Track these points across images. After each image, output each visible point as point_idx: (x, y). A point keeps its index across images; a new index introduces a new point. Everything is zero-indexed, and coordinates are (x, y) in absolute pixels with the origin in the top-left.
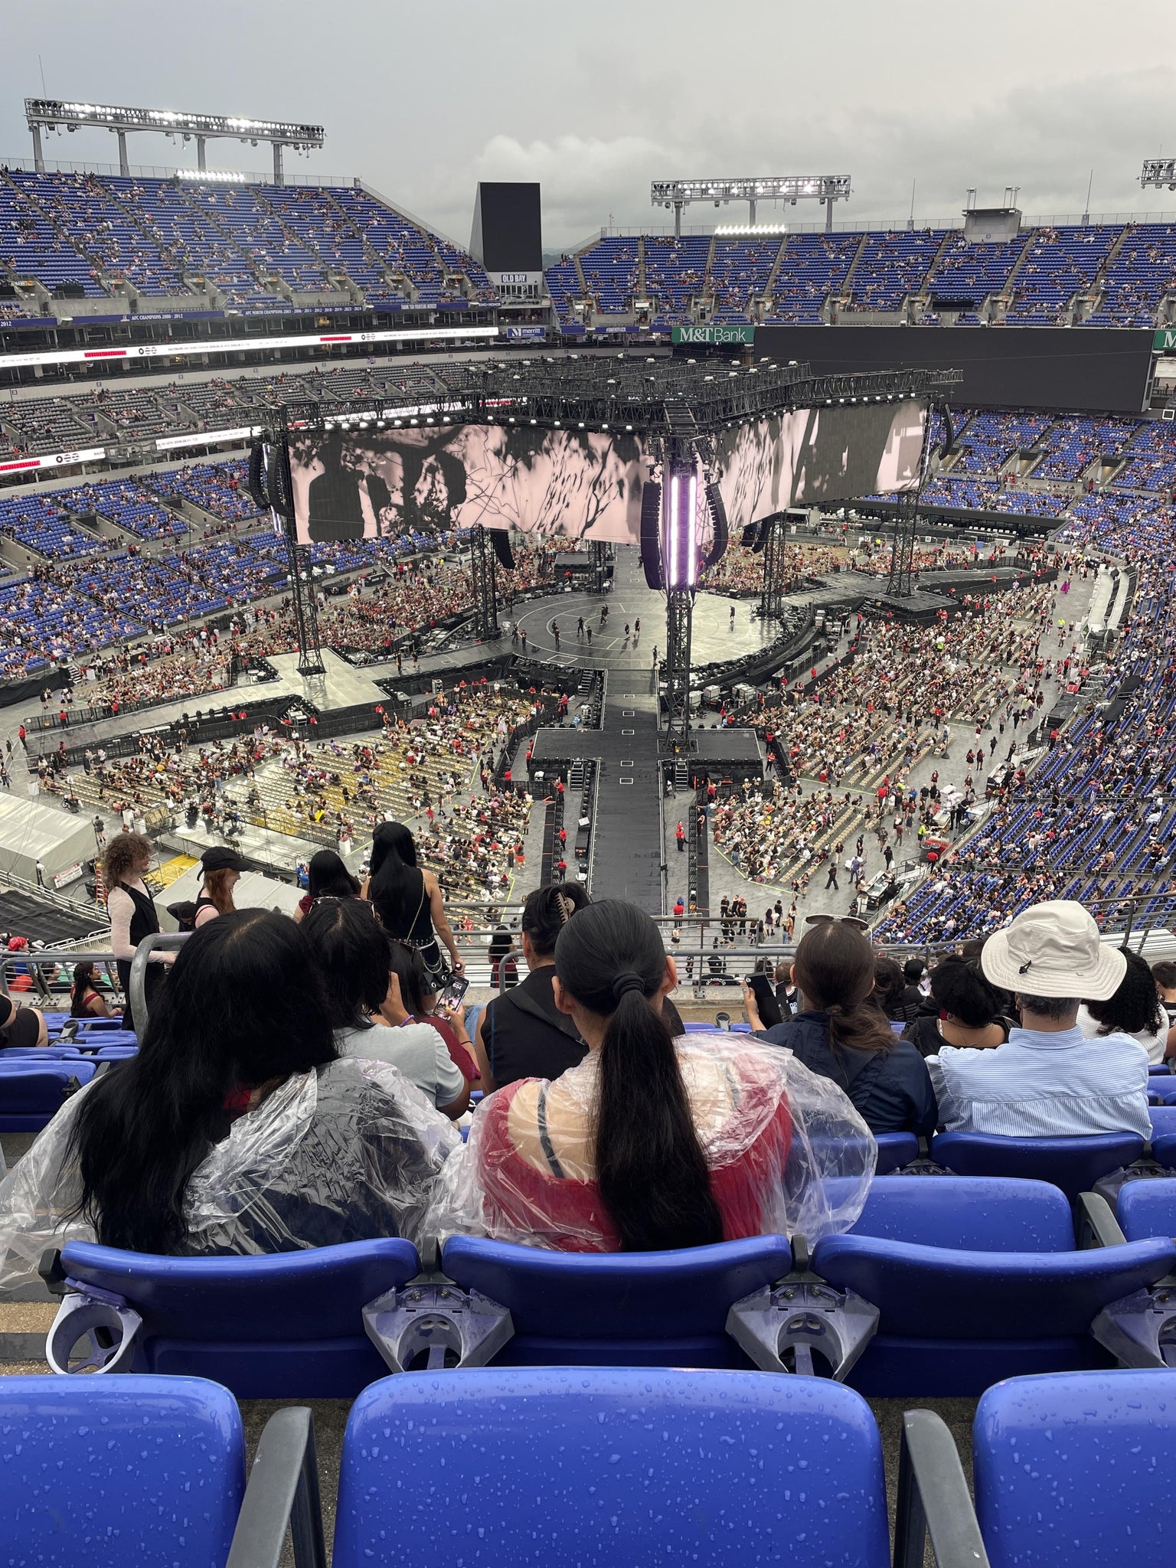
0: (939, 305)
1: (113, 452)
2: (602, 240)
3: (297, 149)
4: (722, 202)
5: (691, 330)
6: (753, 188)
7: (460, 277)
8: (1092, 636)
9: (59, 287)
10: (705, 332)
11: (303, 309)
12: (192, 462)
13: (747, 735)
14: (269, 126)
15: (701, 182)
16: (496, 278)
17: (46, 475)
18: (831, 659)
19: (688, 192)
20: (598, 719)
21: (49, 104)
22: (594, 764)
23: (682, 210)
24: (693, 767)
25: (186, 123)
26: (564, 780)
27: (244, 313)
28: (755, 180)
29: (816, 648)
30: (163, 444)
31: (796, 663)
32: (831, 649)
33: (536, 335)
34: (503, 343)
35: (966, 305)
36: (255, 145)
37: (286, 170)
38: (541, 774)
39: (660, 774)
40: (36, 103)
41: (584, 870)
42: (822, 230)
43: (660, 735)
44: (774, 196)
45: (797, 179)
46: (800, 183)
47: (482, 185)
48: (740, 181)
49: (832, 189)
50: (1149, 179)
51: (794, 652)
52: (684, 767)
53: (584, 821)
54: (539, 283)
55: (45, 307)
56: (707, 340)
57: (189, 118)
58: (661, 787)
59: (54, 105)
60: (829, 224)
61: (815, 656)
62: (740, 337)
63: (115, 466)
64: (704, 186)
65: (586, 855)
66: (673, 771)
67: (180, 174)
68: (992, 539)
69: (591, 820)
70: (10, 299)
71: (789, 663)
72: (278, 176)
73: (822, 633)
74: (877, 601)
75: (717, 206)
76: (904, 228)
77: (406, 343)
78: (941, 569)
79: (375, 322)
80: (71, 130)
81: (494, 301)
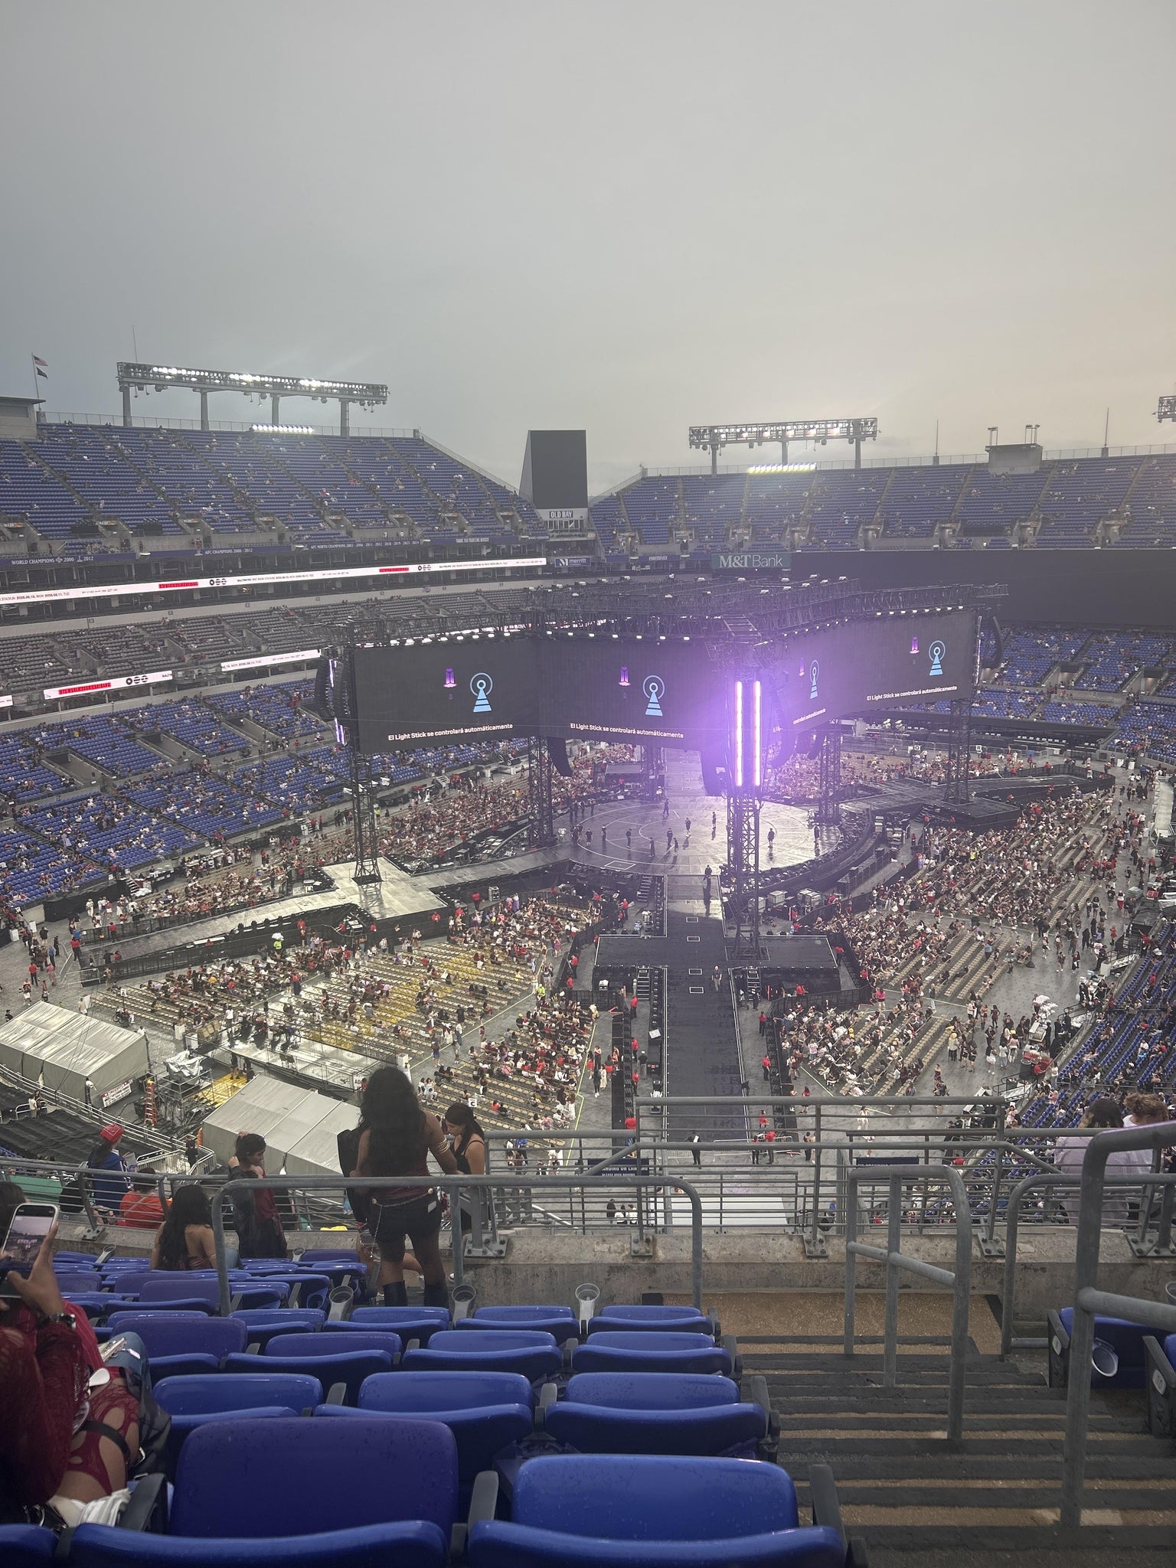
0: (969, 531)
1: (180, 674)
2: (643, 479)
3: (363, 405)
4: (756, 444)
5: (730, 557)
6: (784, 431)
7: (510, 514)
8: (1162, 841)
9: (139, 526)
10: (743, 559)
11: (364, 544)
12: (253, 683)
13: (819, 942)
14: (338, 385)
15: (736, 427)
16: (544, 514)
17: (117, 695)
18: (895, 865)
19: (723, 436)
20: (662, 926)
21: (140, 366)
22: (661, 972)
23: (718, 452)
24: (765, 976)
25: (264, 383)
26: (629, 990)
27: (309, 547)
28: (786, 424)
29: (879, 854)
30: (228, 666)
31: (861, 868)
32: (894, 855)
33: (582, 564)
34: (550, 571)
35: (995, 530)
36: (325, 402)
37: (351, 424)
38: (605, 983)
39: (732, 983)
40: (128, 366)
41: (659, 1088)
42: (853, 466)
43: (727, 941)
44: (805, 438)
45: (827, 422)
46: (829, 426)
47: (532, 432)
48: (772, 425)
49: (859, 430)
50: (1165, 413)
51: (857, 858)
52: (755, 976)
53: (655, 1034)
54: (585, 517)
55: (126, 544)
56: (746, 566)
57: (266, 379)
58: (734, 997)
59: (146, 368)
60: (858, 461)
61: (879, 862)
62: (777, 562)
63: (182, 687)
64: (738, 430)
65: (659, 1072)
66: (744, 980)
67: (255, 427)
68: (1042, 747)
69: (662, 1032)
70: (94, 536)
71: (854, 868)
72: (344, 428)
73: (883, 839)
74: (935, 807)
75: (751, 447)
76: (930, 463)
77: (459, 572)
78: (995, 776)
79: (431, 555)
80: (158, 390)
81: (542, 535)
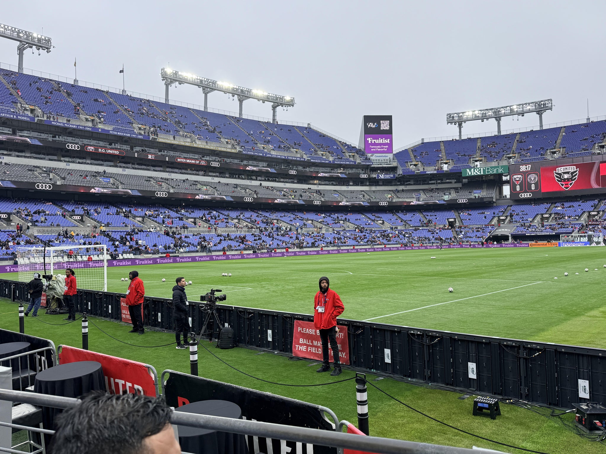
2: (422, 143)
3: (282, 106)
4: (485, 120)
5: (472, 170)
6: (499, 112)
7: (353, 154)
10: (481, 170)
16: (371, 156)
19: (465, 117)
23: (462, 126)
28: (500, 108)
33: (391, 177)
36: (264, 103)
37: (277, 117)
42: (538, 128)
44: (511, 114)
45: (523, 105)
47: (365, 116)
48: (492, 109)
49: (541, 108)
54: (392, 158)
56: (482, 173)
60: (541, 125)
62: (500, 170)
64: (473, 113)
72: (274, 119)
75: (482, 122)
76: (585, 122)
80: (180, 84)
81: (369, 162)
